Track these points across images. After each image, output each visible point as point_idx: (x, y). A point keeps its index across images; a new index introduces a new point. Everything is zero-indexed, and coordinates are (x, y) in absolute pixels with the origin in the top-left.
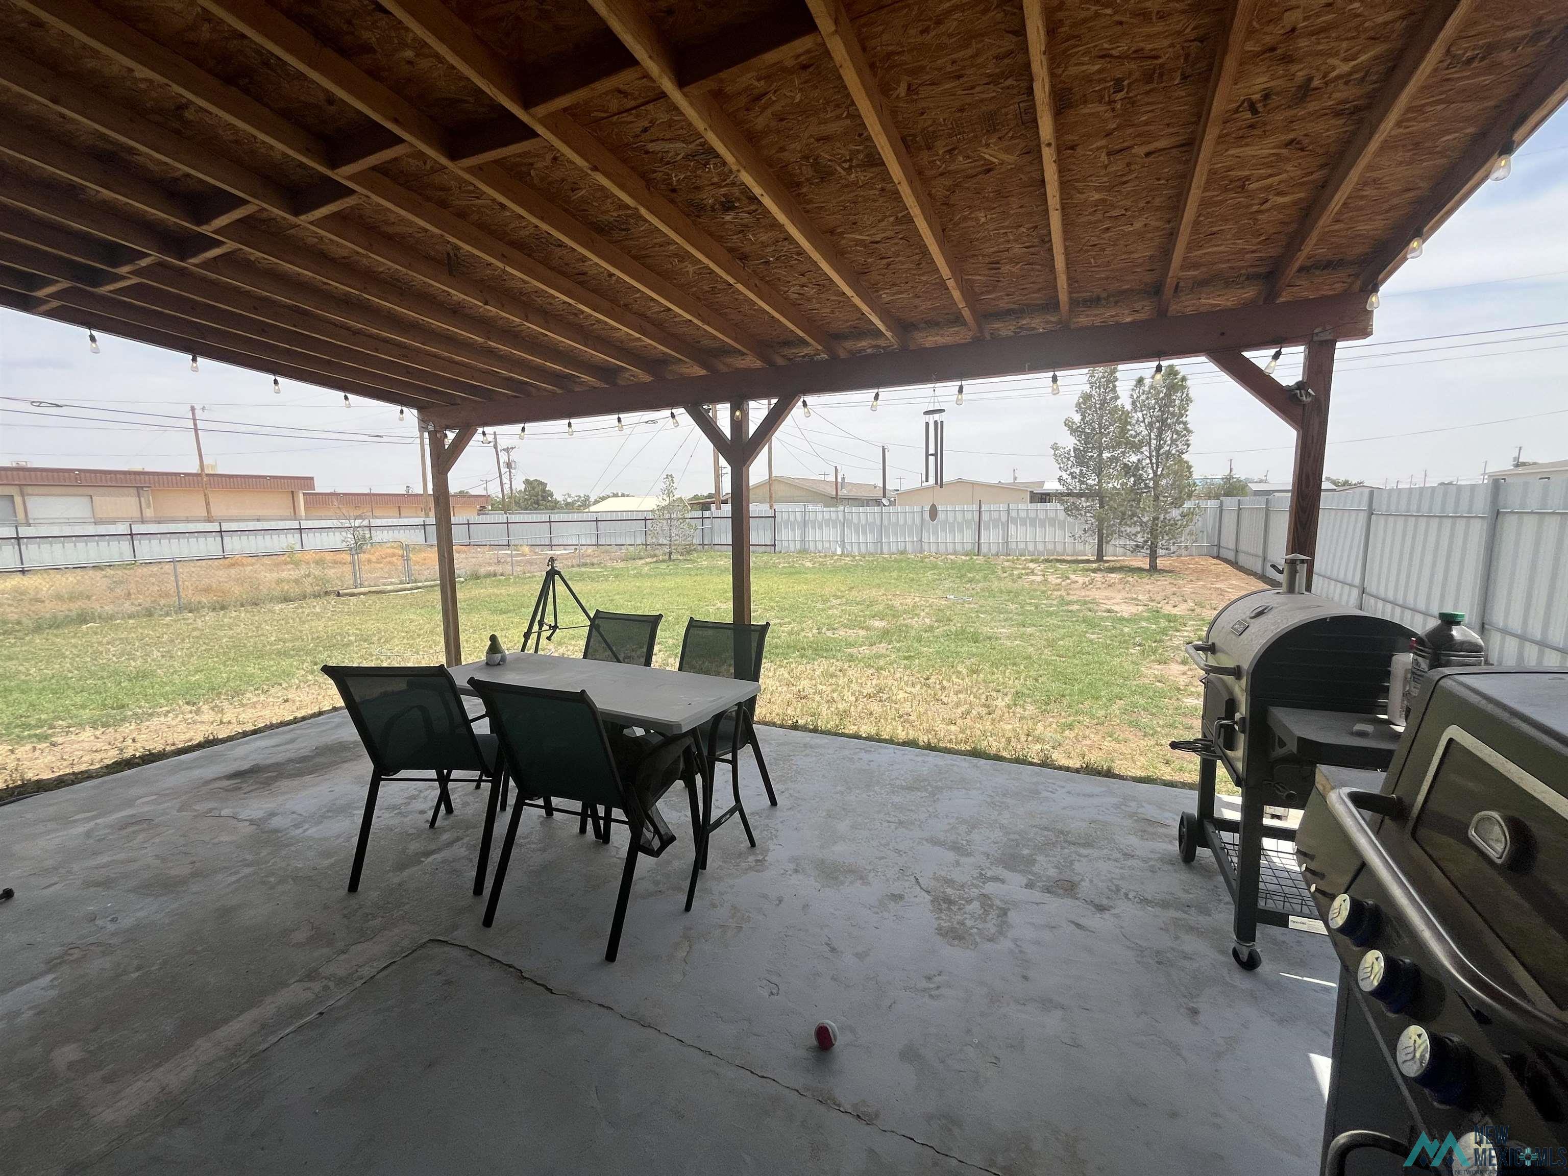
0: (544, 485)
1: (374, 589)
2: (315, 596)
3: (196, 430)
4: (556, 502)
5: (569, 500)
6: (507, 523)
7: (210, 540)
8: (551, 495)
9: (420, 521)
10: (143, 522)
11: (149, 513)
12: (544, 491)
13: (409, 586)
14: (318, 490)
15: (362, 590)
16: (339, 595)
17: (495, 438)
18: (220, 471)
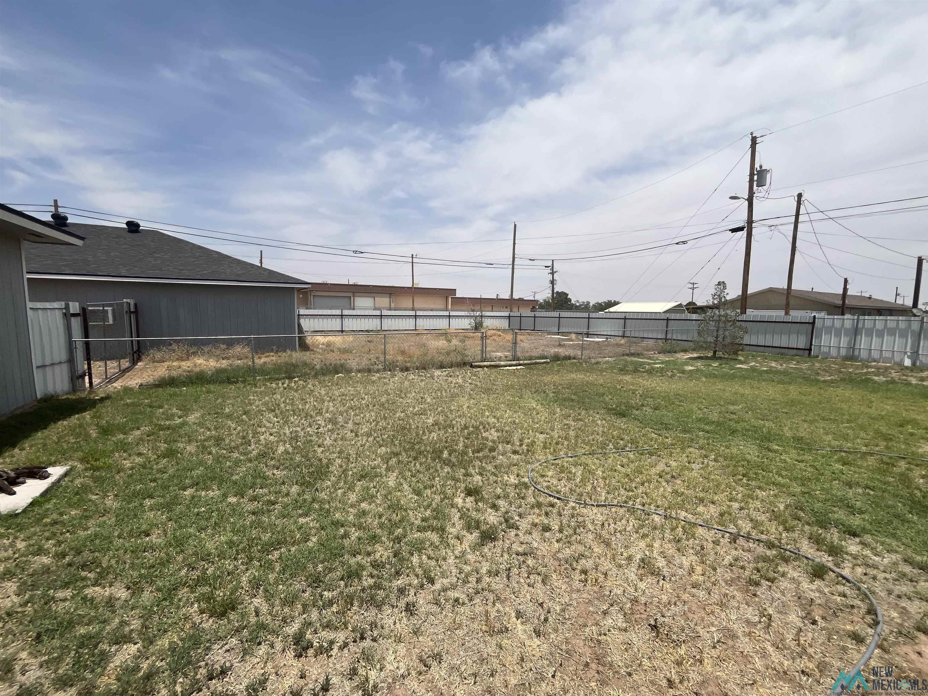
0: (567, 295)
1: (493, 363)
2: (458, 366)
3: (413, 263)
4: (573, 305)
5: (578, 304)
6: (559, 317)
7: (411, 320)
8: (570, 300)
9: (506, 314)
10: (390, 309)
11: (393, 305)
12: (566, 298)
13: (514, 363)
14: (457, 296)
15: (486, 363)
16: (472, 366)
17: (553, 264)
18: (420, 286)
